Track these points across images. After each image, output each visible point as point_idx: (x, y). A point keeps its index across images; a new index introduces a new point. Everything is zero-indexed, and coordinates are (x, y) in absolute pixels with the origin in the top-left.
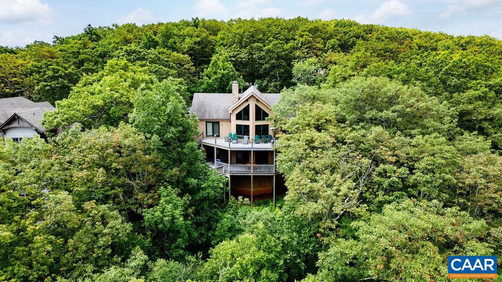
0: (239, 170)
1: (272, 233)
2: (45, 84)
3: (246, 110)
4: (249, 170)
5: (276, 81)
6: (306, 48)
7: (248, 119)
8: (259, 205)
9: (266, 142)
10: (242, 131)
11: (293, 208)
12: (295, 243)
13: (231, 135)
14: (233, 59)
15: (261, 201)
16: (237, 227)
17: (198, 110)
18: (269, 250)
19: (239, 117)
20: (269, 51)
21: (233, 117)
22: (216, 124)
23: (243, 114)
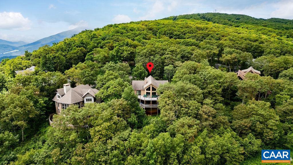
0: (147, 106)
1: (157, 124)
2: (86, 78)
3: (149, 88)
4: (150, 106)
5: (158, 71)
6: (169, 59)
7: (150, 90)
8: (153, 116)
9: (155, 97)
10: (148, 94)
11: (162, 118)
12: (162, 126)
13: (144, 95)
14: (143, 62)
15: (154, 115)
16: (148, 123)
17: (134, 87)
18: (156, 128)
19: (147, 90)
20: (156, 61)
21: (145, 90)
22: (140, 91)
23: (148, 89)
